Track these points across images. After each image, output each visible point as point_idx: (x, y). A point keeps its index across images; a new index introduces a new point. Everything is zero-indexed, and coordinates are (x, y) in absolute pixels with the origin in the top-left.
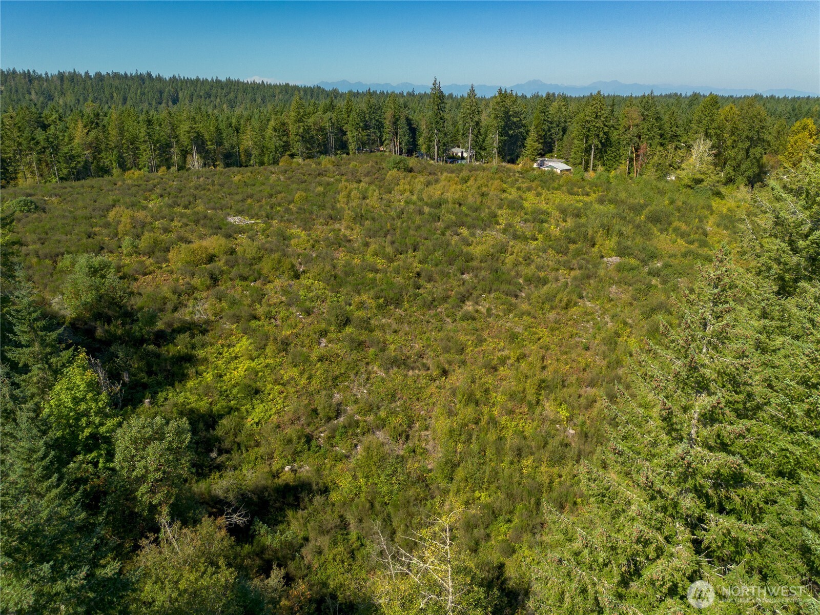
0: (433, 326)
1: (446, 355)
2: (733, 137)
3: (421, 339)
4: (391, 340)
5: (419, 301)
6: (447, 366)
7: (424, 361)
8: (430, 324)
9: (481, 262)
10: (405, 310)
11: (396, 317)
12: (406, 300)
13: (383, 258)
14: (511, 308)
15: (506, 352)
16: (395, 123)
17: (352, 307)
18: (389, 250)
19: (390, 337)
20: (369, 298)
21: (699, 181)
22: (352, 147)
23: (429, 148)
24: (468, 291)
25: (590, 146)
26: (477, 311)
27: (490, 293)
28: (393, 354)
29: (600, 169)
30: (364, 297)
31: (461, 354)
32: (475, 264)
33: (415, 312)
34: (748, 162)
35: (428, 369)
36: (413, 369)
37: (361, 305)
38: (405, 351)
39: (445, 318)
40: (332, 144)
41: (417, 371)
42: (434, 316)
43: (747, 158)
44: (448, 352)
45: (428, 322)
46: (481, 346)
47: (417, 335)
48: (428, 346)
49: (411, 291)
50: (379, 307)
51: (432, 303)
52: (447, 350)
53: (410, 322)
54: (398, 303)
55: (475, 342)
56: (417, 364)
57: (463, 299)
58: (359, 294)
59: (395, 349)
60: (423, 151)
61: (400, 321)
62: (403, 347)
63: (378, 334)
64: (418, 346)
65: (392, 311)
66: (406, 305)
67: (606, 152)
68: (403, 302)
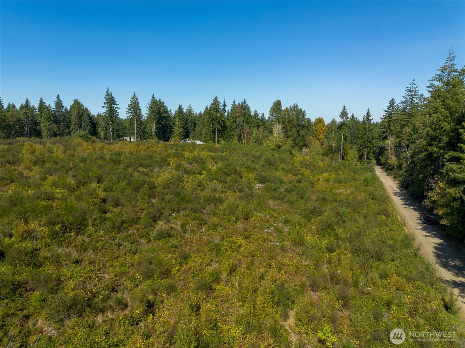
0: (126, 249)
1: (148, 282)
2: (290, 125)
3: (112, 266)
4: (69, 275)
5: (107, 224)
6: (151, 297)
7: (119, 295)
8: (122, 247)
9: (164, 188)
10: (90, 236)
11: (77, 244)
12: (90, 224)
13: (63, 188)
14: (202, 223)
15: (216, 266)
16: (79, 118)
17: (13, 239)
18: (71, 181)
19: (66, 271)
20: (39, 225)
21: (279, 147)
22: (44, 133)
23: (106, 134)
24: (159, 211)
25: (215, 129)
26: (172, 228)
27: (178, 211)
28: (71, 294)
29: (223, 142)
30: (33, 225)
31: (167, 277)
32: (159, 190)
33: (101, 236)
34: (299, 138)
35: (126, 306)
36: (102, 311)
37: (28, 235)
38: (90, 287)
39: (139, 239)
40: (27, 130)
41: (109, 314)
42: (126, 238)
43: (298, 136)
44: (150, 277)
45: (119, 245)
46: (187, 263)
47: (107, 262)
48: (123, 274)
49: (96, 215)
50: (54, 235)
51: (121, 225)
52: (148, 275)
53: (96, 248)
54: (80, 228)
55: (179, 260)
56: (109, 302)
57: (155, 219)
58: (26, 222)
59: (75, 286)
60: (102, 136)
61: (83, 248)
62: (87, 281)
63: (48, 269)
64: (108, 277)
65: (72, 238)
66: (91, 229)
67: (224, 133)
68: (87, 226)
